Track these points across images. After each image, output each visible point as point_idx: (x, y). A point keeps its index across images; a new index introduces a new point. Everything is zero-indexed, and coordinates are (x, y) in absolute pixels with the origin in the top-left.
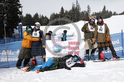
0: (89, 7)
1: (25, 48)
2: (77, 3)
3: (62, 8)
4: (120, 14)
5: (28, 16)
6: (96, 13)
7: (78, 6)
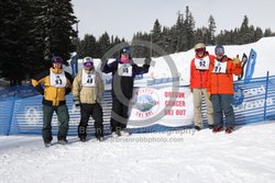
0: (212, 20)
2: (187, 11)
3: (157, 23)
5: (90, 39)
6: (227, 32)
7: (190, 17)
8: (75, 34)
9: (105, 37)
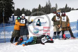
0: (56, 5)
1: (16, 30)
2: (49, 2)
3: (40, 5)
4: (76, 10)
6: (61, 9)
7: (50, 4)
8: (13, 8)
9: (23, 9)
